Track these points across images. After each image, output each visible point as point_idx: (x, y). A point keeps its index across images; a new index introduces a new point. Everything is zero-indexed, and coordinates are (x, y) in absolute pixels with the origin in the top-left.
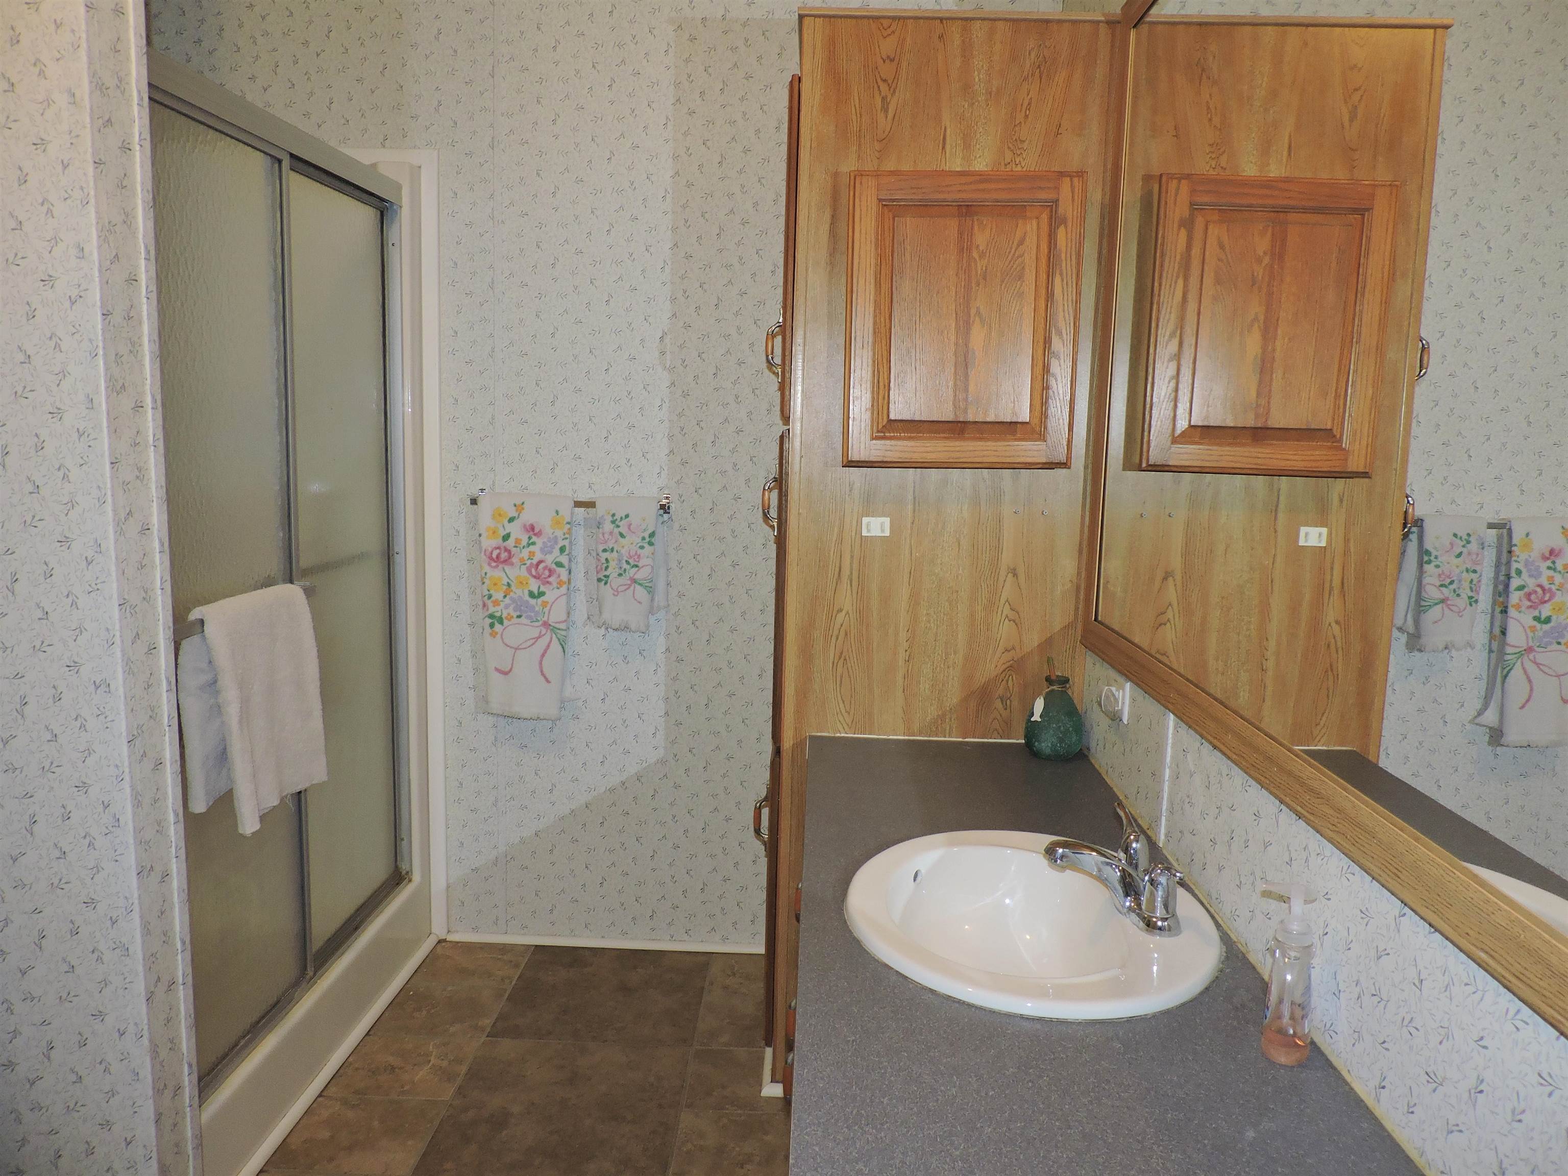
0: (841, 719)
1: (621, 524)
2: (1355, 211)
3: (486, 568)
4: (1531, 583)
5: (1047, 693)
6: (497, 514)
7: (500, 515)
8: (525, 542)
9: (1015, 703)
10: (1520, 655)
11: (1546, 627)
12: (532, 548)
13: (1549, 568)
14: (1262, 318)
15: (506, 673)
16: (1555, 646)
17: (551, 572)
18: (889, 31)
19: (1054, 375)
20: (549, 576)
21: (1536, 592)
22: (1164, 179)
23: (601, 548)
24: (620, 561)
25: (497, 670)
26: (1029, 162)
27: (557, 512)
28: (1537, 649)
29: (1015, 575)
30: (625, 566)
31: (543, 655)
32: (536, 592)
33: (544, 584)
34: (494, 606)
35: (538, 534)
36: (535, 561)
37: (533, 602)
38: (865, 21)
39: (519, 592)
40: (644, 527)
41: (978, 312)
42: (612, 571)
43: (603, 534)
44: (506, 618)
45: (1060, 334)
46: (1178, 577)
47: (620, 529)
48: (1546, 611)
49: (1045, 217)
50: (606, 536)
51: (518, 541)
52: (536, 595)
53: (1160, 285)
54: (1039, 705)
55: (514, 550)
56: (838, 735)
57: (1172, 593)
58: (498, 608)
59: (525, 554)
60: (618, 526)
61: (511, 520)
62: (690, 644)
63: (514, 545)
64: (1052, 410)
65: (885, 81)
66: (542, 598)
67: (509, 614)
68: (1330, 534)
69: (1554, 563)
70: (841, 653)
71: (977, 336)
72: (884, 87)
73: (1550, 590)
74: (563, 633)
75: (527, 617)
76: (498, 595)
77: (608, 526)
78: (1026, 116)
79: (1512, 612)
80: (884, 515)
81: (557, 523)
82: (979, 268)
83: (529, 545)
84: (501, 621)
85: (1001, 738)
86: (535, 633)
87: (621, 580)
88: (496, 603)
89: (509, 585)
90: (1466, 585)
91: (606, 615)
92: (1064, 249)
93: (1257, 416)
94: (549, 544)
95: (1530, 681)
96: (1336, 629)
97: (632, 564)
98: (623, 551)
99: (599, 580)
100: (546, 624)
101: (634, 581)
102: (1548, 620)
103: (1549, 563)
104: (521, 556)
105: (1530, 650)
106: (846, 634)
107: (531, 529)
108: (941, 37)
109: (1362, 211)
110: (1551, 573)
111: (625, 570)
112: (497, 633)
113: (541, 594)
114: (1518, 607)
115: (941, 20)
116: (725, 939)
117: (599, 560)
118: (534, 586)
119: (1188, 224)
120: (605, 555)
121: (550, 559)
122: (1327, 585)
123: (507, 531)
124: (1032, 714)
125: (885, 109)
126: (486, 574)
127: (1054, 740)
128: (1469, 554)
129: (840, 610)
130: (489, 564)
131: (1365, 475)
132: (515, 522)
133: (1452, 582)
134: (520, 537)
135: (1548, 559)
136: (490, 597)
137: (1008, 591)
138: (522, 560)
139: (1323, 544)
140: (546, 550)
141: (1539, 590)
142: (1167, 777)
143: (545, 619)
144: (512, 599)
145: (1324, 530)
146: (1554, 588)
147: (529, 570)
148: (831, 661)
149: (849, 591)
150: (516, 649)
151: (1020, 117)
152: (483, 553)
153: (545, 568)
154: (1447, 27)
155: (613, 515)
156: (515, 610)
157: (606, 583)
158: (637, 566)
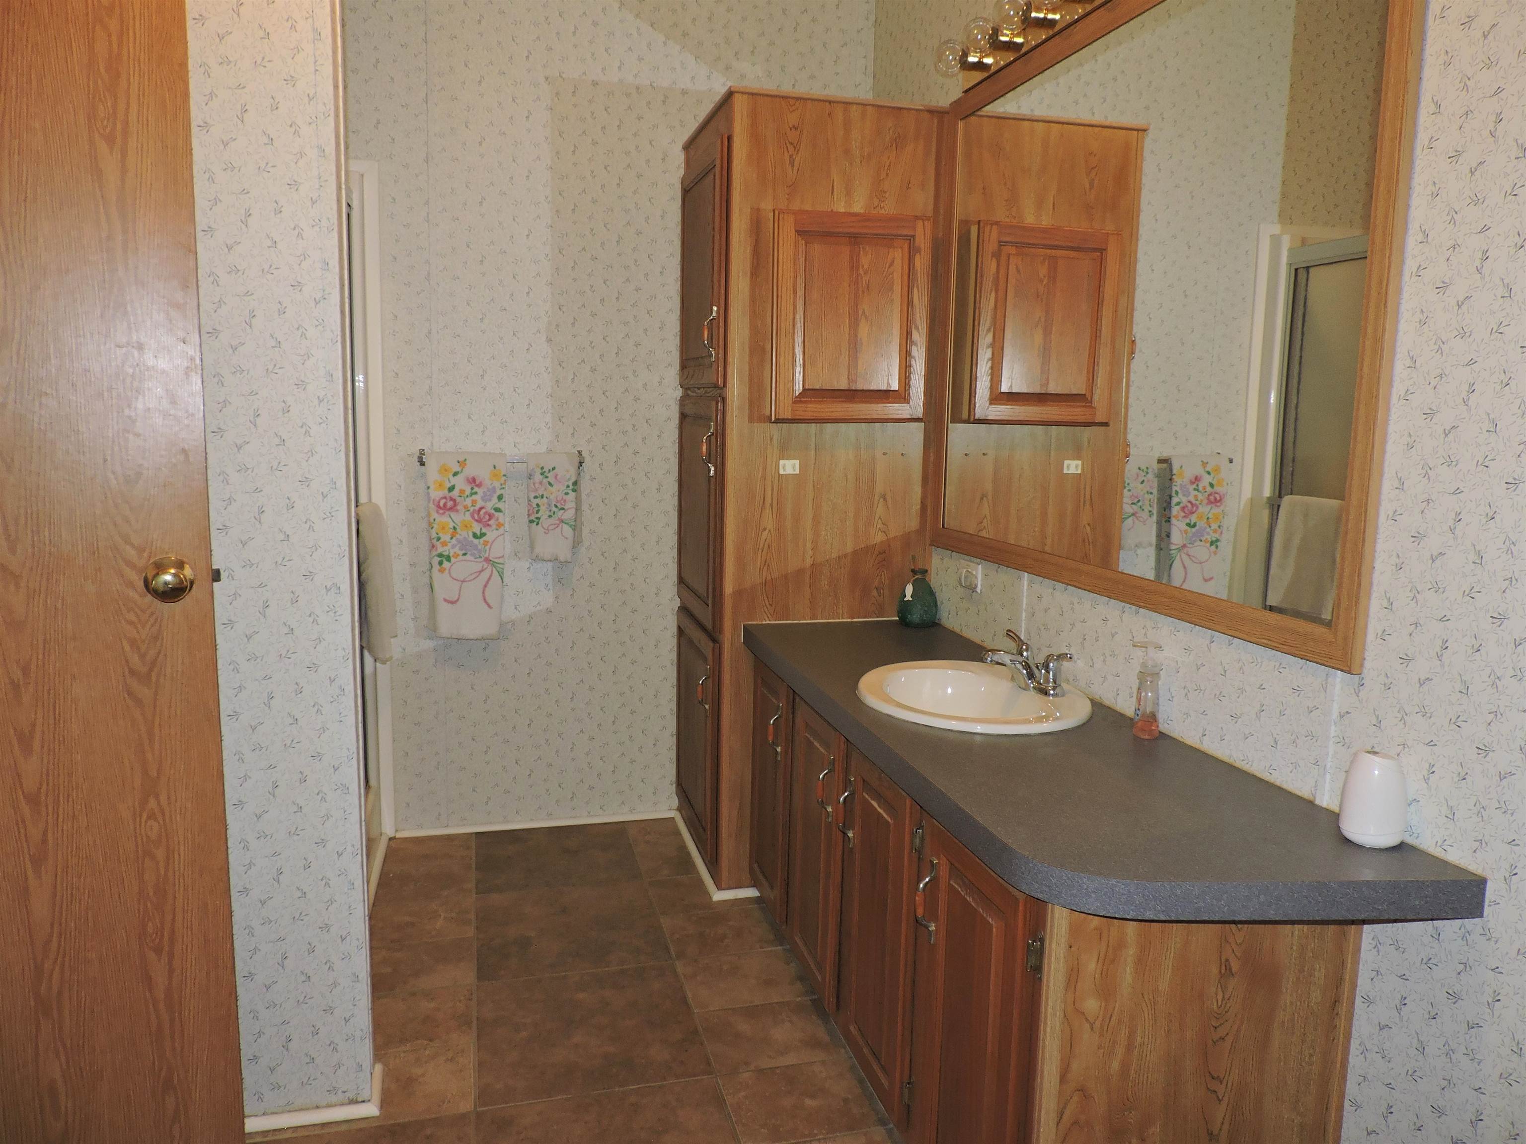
0: (766, 610)
1: (548, 475)
2: (1095, 250)
3: (434, 515)
4: (1184, 500)
5: (914, 581)
6: (444, 470)
7: (446, 470)
8: (468, 492)
9: (886, 592)
10: (1179, 550)
11: (1194, 530)
12: (474, 497)
13: (1195, 489)
14: (1043, 320)
15: (452, 603)
16: (1199, 543)
17: (491, 516)
18: (794, 108)
19: (914, 358)
20: (489, 520)
21: (1187, 506)
22: (982, 224)
23: (532, 495)
24: (549, 505)
25: (445, 600)
26: (889, 208)
27: (495, 467)
28: (1189, 545)
29: (885, 499)
30: (554, 509)
31: (485, 586)
32: (479, 534)
33: (485, 526)
34: (443, 546)
35: (479, 486)
36: (477, 508)
37: (476, 541)
38: (777, 99)
39: (464, 534)
40: (568, 477)
41: (864, 312)
42: (543, 513)
43: (534, 484)
44: (453, 556)
45: (917, 328)
46: (990, 497)
47: (548, 480)
48: (1194, 519)
49: (906, 246)
50: (537, 486)
51: (462, 491)
52: (479, 535)
53: (980, 297)
54: (909, 590)
55: (458, 499)
56: (764, 622)
57: (986, 510)
58: (446, 548)
59: (468, 502)
60: (547, 477)
61: (455, 474)
62: (600, 571)
63: (458, 495)
64: (913, 382)
65: (792, 144)
66: (484, 538)
67: (455, 553)
68: (1083, 464)
69: (1197, 485)
70: (765, 562)
71: (863, 330)
72: (791, 148)
73: (1196, 504)
74: (501, 566)
75: (471, 555)
76: (446, 537)
77: (538, 477)
78: (887, 175)
79: (1173, 521)
80: (794, 459)
81: (495, 475)
82: (864, 282)
83: (472, 494)
84: (448, 559)
85: (878, 617)
86: (478, 567)
87: (551, 521)
88: (444, 544)
89: (454, 528)
90: (1147, 503)
91: (538, 550)
92: (919, 270)
93: (1041, 386)
94: (488, 493)
95: (1185, 568)
96: (1088, 528)
97: (559, 507)
98: (552, 497)
99: (531, 522)
100: (487, 560)
101: (562, 521)
102: (1194, 526)
103: (1194, 486)
104: (465, 503)
105: (1184, 546)
106: (769, 547)
107: (473, 481)
108: (829, 114)
109: (1102, 251)
110: (1196, 493)
111: (554, 513)
112: (445, 569)
113: (483, 535)
114: (1176, 517)
115: (830, 102)
116: (632, 811)
117: (531, 505)
118: (477, 528)
119: (997, 255)
120: (537, 501)
121: (489, 506)
122: (1082, 500)
123: (452, 484)
124: (905, 596)
125: (792, 164)
126: (434, 520)
127: (922, 612)
128: (1148, 481)
129: (765, 529)
130: (437, 512)
131: (1106, 424)
132: (459, 476)
133: (1139, 501)
134: (463, 488)
135: (1194, 483)
136: (439, 539)
137: (880, 510)
138: (466, 507)
139: (1079, 472)
140: (486, 499)
141: (1189, 505)
142: (1024, 618)
143: (487, 555)
144: (459, 541)
145: (1079, 462)
146: (1198, 503)
147: (473, 517)
148: (759, 567)
149: (771, 515)
150: (463, 581)
151: (883, 175)
152: (432, 502)
153: (486, 513)
154: (1145, 130)
155: (542, 468)
156: (461, 549)
157: (537, 524)
158: (563, 509)
